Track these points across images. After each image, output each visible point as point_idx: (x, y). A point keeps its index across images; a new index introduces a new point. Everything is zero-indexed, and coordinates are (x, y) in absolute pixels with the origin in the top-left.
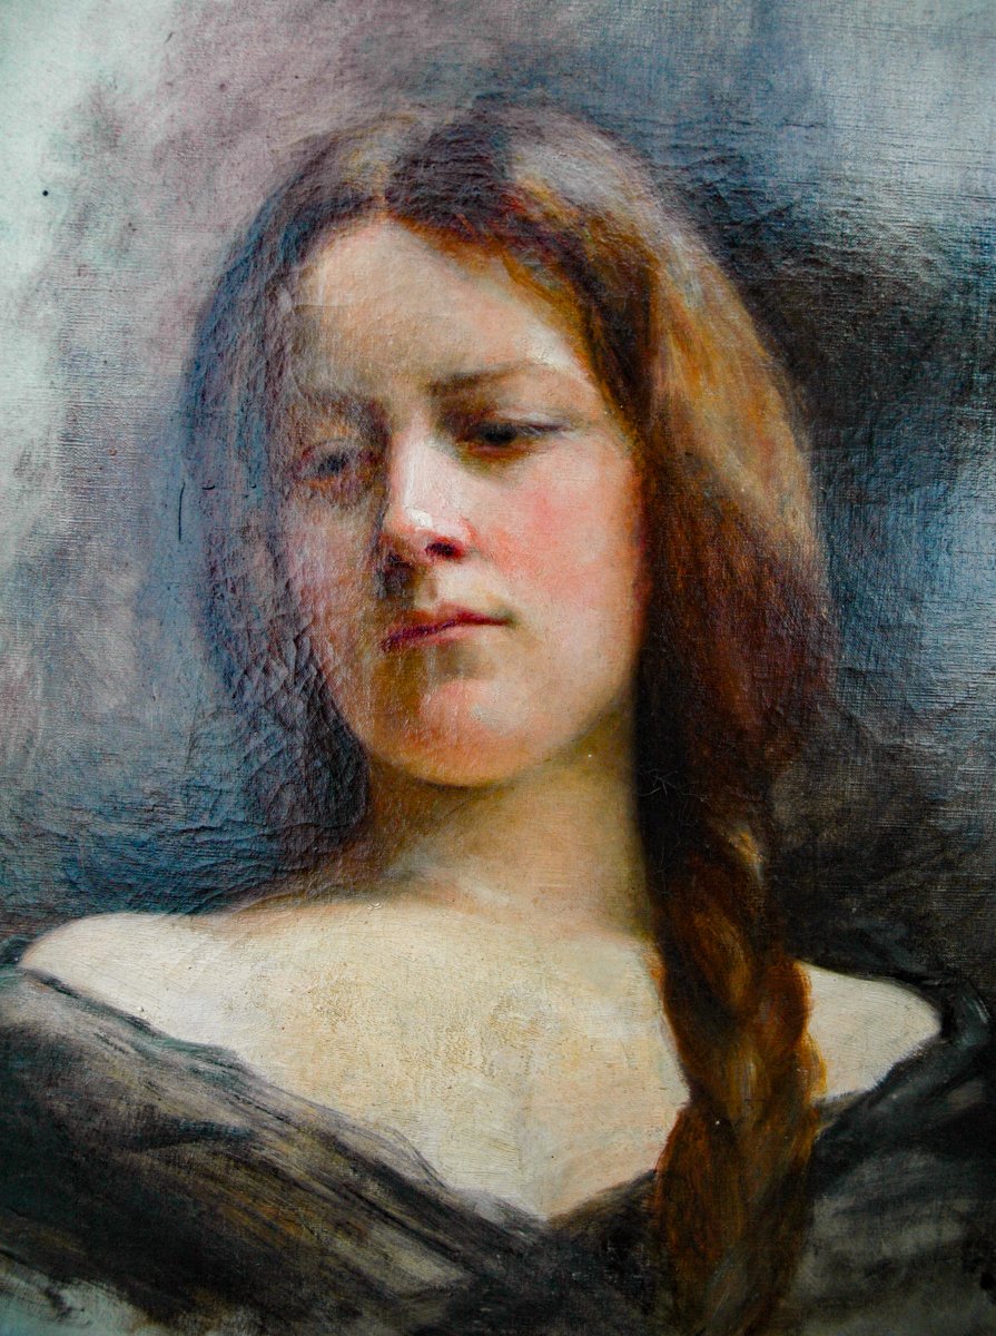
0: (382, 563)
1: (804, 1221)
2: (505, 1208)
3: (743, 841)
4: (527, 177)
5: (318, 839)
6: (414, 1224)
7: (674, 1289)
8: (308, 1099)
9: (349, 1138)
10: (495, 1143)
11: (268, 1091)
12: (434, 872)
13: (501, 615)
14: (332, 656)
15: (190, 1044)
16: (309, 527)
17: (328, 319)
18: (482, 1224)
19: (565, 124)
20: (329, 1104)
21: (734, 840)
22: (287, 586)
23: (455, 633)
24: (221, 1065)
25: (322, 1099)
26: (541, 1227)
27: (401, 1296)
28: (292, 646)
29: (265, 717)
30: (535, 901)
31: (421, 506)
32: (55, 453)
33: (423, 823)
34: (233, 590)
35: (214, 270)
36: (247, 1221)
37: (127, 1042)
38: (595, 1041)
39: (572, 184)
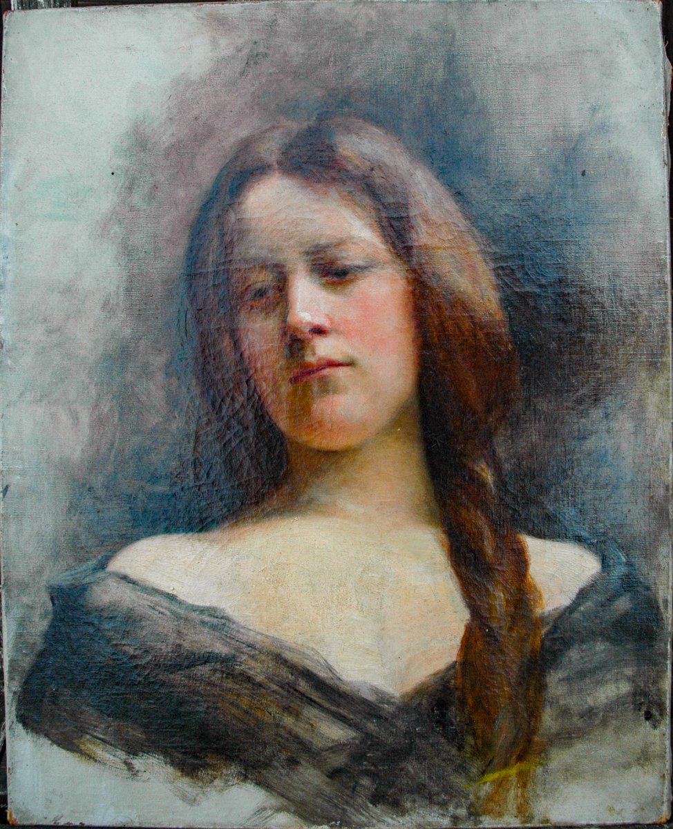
0: (288, 339)
1: (542, 687)
2: (376, 691)
3: (482, 469)
4: (344, 150)
5: (264, 485)
6: (327, 705)
7: (474, 734)
8: (264, 633)
9: (288, 655)
10: (368, 651)
11: (242, 630)
12: (324, 498)
13: (349, 361)
14: (265, 387)
15: (198, 606)
16: (251, 325)
17: (253, 224)
18: (364, 702)
19: (360, 123)
20: (276, 635)
21: (477, 469)
22: (241, 355)
23: (327, 371)
24: (217, 617)
25: (272, 633)
26: (396, 701)
27: (322, 750)
28: (245, 385)
29: (233, 422)
30: (378, 509)
31: (305, 310)
32: (121, 298)
33: (317, 472)
34: (214, 359)
35: (197, 205)
36: (234, 711)
37: (166, 608)
38: (416, 587)
39: (365, 151)
